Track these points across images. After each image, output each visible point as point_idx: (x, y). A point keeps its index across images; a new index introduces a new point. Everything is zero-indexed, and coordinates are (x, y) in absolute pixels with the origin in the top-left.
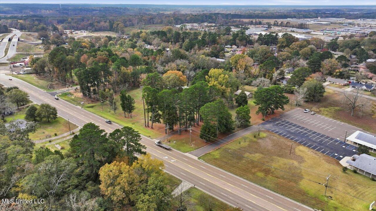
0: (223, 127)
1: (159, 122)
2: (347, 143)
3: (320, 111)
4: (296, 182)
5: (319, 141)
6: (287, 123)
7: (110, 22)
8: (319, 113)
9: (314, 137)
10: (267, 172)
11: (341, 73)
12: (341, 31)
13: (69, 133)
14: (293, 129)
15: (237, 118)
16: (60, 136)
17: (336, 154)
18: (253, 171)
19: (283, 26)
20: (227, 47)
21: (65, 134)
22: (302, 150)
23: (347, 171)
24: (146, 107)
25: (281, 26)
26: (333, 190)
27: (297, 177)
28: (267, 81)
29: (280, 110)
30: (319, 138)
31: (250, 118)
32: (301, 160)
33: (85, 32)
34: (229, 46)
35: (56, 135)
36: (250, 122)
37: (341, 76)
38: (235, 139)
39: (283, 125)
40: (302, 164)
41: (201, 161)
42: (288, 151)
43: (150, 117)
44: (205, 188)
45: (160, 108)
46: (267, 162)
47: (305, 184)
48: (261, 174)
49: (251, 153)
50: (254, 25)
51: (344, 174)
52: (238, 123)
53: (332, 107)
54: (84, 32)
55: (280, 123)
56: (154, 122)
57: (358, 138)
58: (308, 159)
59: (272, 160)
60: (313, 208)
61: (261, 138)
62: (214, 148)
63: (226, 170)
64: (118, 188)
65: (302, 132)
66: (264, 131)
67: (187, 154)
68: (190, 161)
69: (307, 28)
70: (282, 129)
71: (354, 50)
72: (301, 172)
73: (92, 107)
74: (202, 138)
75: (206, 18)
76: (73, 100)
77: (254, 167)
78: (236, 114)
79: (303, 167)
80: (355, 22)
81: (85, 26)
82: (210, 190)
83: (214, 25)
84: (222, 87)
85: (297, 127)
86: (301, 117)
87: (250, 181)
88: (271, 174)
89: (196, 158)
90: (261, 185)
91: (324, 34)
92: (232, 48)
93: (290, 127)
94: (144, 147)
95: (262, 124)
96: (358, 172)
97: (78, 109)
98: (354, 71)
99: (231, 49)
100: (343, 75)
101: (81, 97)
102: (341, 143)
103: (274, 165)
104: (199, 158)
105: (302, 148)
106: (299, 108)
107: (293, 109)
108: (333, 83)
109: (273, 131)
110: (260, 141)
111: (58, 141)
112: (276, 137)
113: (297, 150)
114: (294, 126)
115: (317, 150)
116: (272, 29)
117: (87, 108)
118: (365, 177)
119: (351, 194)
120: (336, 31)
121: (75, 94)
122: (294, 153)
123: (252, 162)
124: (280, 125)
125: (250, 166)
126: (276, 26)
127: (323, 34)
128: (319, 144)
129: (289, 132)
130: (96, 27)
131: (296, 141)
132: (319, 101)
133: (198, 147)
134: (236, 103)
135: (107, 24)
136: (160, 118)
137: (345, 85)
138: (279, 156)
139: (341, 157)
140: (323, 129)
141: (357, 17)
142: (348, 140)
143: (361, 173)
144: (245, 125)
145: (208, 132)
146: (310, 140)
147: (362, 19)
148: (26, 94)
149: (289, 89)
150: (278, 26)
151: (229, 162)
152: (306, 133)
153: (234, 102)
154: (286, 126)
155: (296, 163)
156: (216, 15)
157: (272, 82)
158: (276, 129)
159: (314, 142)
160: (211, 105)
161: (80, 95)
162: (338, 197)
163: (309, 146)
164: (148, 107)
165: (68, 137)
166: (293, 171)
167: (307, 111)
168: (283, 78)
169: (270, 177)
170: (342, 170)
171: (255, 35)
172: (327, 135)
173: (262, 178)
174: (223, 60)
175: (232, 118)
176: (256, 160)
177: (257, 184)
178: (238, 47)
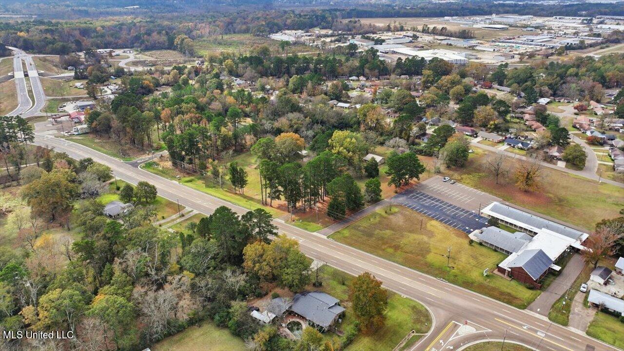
0: (352, 203)
1: (279, 198)
2: (482, 215)
3: (462, 179)
4: (423, 256)
5: (453, 215)
6: (421, 195)
7: (167, 33)
8: (459, 181)
9: (449, 210)
10: (397, 248)
11: (496, 125)
12: (521, 43)
13: (178, 215)
14: (428, 202)
15: (367, 191)
16: (169, 219)
17: (467, 228)
18: (383, 247)
19: (437, 34)
20: (351, 80)
21: (174, 217)
22: (434, 225)
23: (473, 244)
24: (264, 182)
25: (434, 33)
26: (456, 261)
27: (424, 251)
28: (403, 142)
29: (415, 179)
30: (453, 211)
31: (381, 191)
32: (431, 234)
33: (130, 53)
34: (354, 78)
35: (163, 218)
36: (381, 196)
37: (497, 129)
38: (364, 215)
39: (417, 197)
40: (432, 239)
41: (331, 240)
42: (419, 226)
43: (269, 193)
44: (336, 264)
45: (280, 184)
46: (397, 238)
47: (431, 258)
48: (391, 250)
49: (381, 230)
50: (391, 32)
51: (470, 247)
52: (367, 198)
53: (476, 172)
54: (128, 52)
55: (414, 195)
56: (273, 198)
57: (492, 210)
58: (438, 234)
59: (402, 236)
60: (436, 277)
61: (392, 214)
62: (343, 226)
63: (356, 248)
64: (265, 263)
65: (436, 205)
66: (396, 206)
67: (315, 234)
68: (319, 241)
69: (471, 38)
70: (415, 202)
71: (525, 84)
72: (429, 246)
73: (190, 181)
74: (330, 216)
75: (317, 20)
76: (162, 172)
77: (384, 244)
78: (365, 188)
79: (432, 242)
80: (547, 23)
81: (128, 41)
82: (342, 267)
83: (330, 32)
84: (349, 154)
85: (433, 200)
86: (439, 187)
87: (380, 257)
88: (400, 250)
89: (325, 237)
90: (390, 260)
91: (494, 50)
92: (358, 80)
93: (425, 200)
94: (276, 228)
95: (395, 197)
96: (484, 244)
97: (175, 184)
98: (518, 118)
99: (357, 83)
100: (499, 128)
101: (171, 168)
102: (476, 216)
103: (403, 241)
104: (328, 237)
105: (434, 223)
106: (438, 176)
107: (431, 177)
108: (486, 139)
109: (405, 205)
110: (391, 217)
111: (169, 225)
112: (408, 212)
113: (428, 225)
114: (429, 198)
115: (449, 225)
116: (419, 39)
117: (186, 184)
118: (489, 248)
119: (472, 264)
120: (513, 43)
121: (162, 164)
122: (425, 228)
123: (382, 239)
124: (414, 198)
125: (380, 242)
126: (426, 33)
127: (492, 50)
128: (453, 217)
129: (423, 206)
130: (146, 42)
131: (429, 215)
132: (462, 166)
133: (325, 225)
134: (365, 172)
135: (164, 38)
136: (280, 194)
137: (500, 142)
138: (410, 232)
139: (472, 230)
140: (460, 200)
141: (552, 13)
142: (482, 213)
143: (486, 245)
144: (376, 199)
145: (337, 209)
146: (444, 214)
147: (558, 17)
148: (108, 169)
149: (429, 151)
150: (429, 33)
151: (360, 239)
152: (441, 206)
153: (363, 171)
154: (421, 199)
155: (425, 238)
156: (333, 12)
157: (410, 142)
158: (410, 202)
159: (448, 216)
160: (338, 181)
161: (169, 164)
162: (460, 267)
163: (441, 221)
164: (266, 182)
165: (178, 220)
166: (422, 246)
167: (447, 180)
168: (424, 134)
169: (399, 252)
170: (468, 243)
171: (393, 54)
172: (463, 207)
173: (391, 254)
174: (347, 105)
175: (361, 192)
176: (386, 236)
177: (387, 259)
178: (367, 79)
